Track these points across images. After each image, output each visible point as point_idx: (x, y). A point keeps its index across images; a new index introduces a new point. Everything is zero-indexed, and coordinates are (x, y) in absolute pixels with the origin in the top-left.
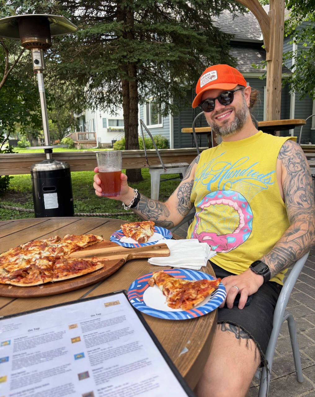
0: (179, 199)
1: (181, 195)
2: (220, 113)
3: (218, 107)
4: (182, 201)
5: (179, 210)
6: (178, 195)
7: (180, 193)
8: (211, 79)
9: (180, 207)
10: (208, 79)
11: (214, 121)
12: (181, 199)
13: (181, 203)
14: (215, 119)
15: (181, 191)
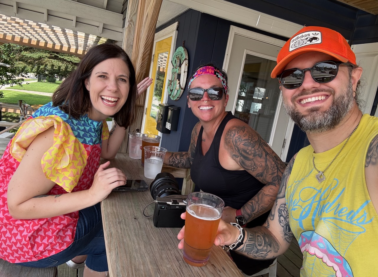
0: (283, 227)
1: (284, 221)
2: (307, 94)
3: (308, 83)
4: (288, 228)
5: (287, 239)
6: (280, 222)
7: (282, 218)
8: (311, 41)
9: (287, 236)
10: (305, 41)
11: (295, 105)
12: (285, 227)
13: (287, 231)
14: (296, 103)
15: (281, 215)
